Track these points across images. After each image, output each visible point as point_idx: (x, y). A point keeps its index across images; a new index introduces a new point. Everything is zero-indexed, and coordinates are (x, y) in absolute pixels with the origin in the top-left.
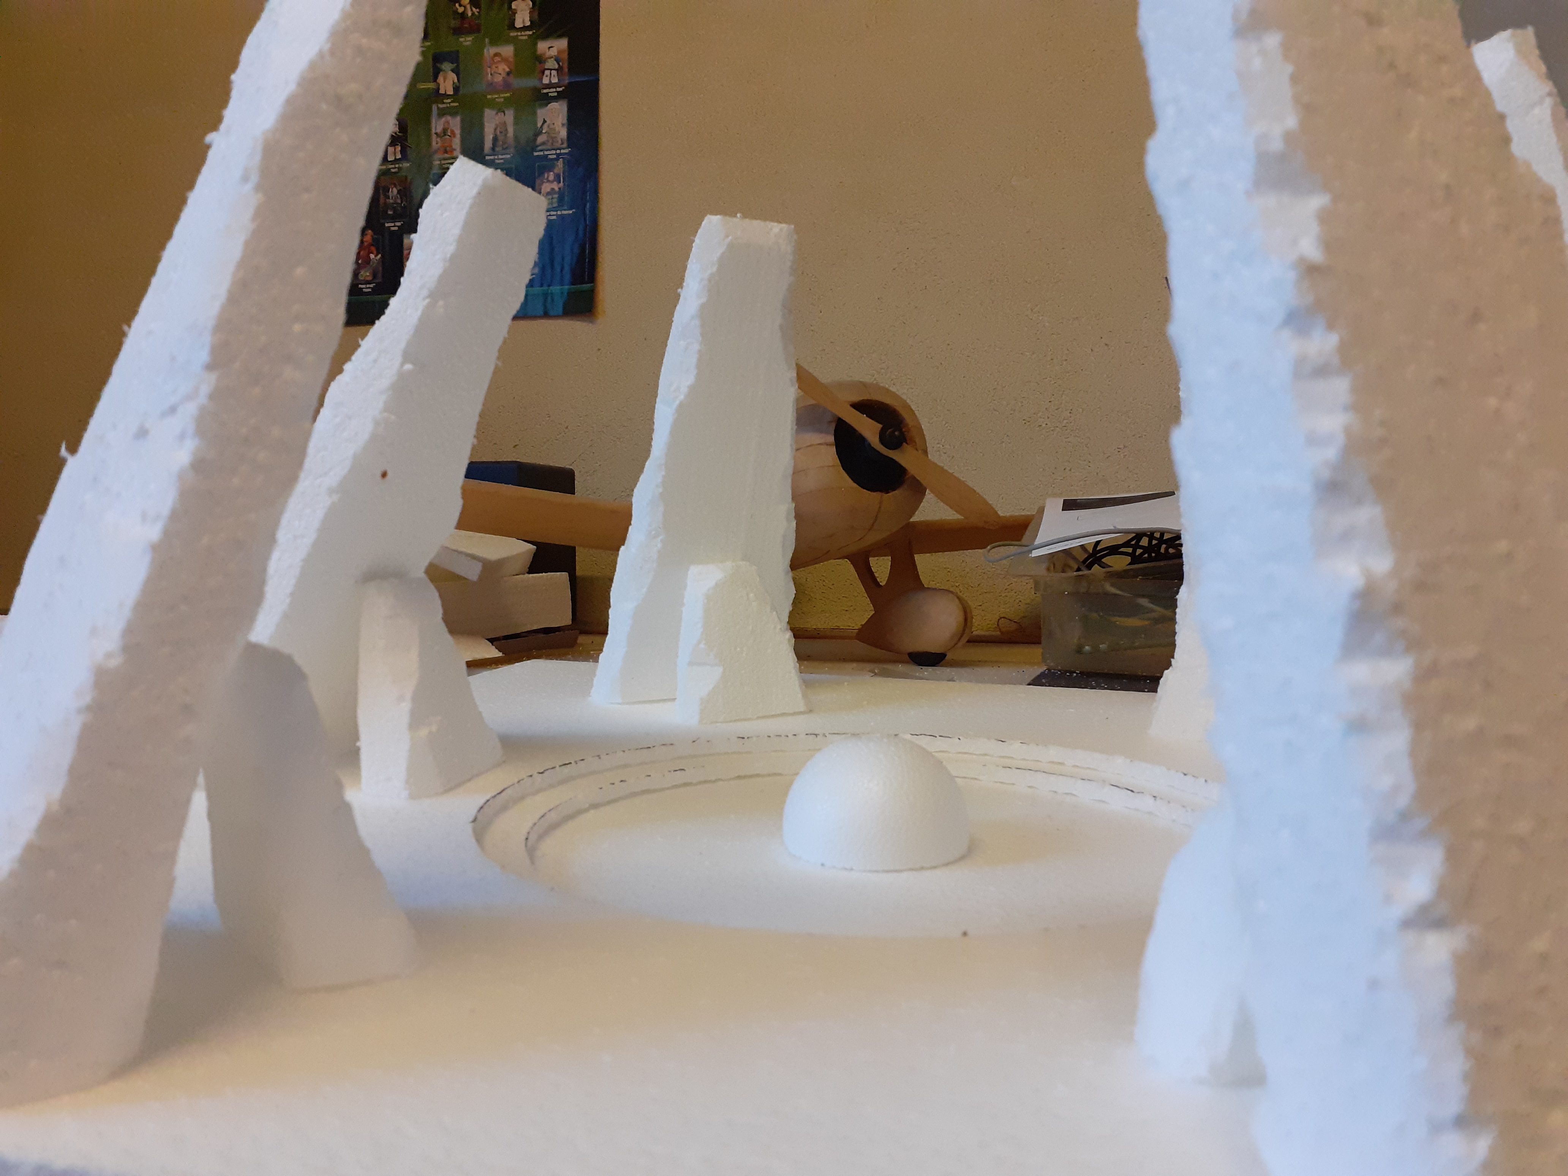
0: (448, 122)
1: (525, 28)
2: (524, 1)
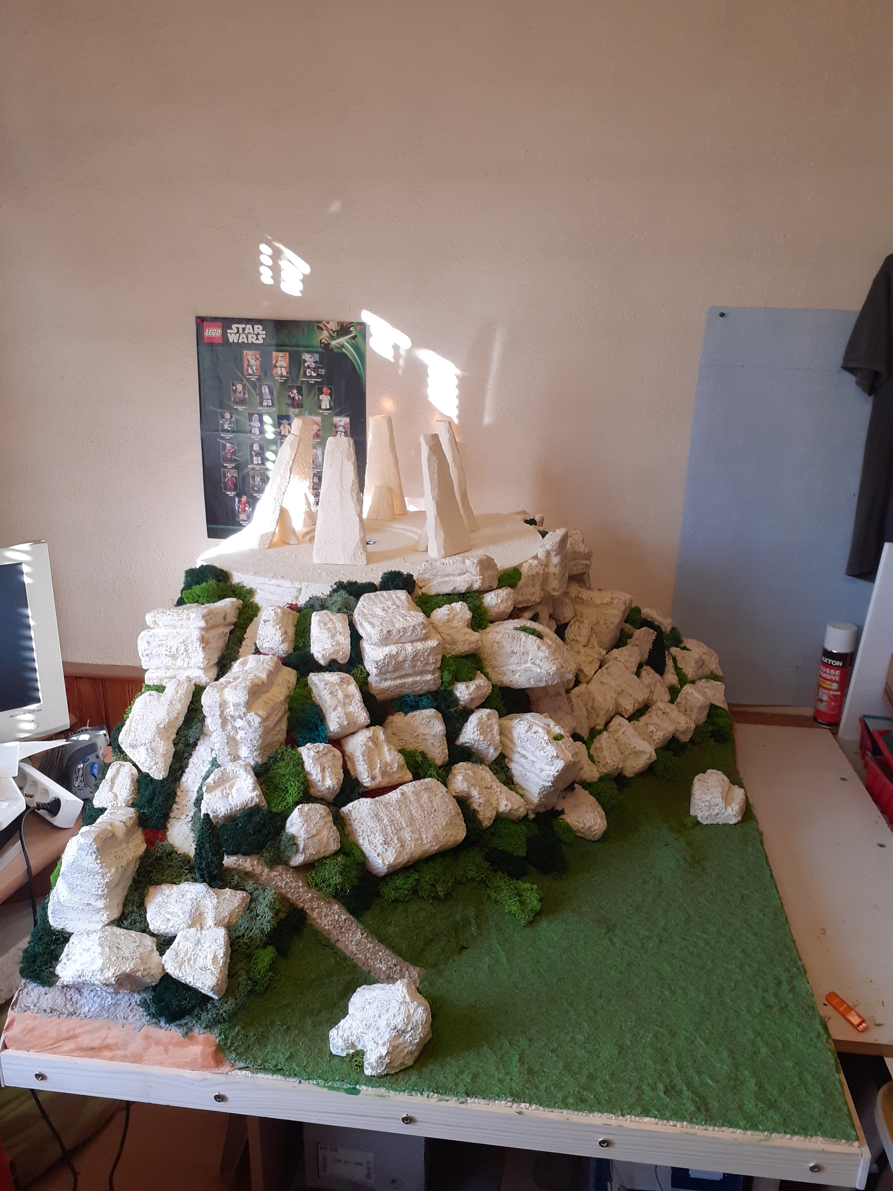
1: (326, 409)
2: (326, 395)
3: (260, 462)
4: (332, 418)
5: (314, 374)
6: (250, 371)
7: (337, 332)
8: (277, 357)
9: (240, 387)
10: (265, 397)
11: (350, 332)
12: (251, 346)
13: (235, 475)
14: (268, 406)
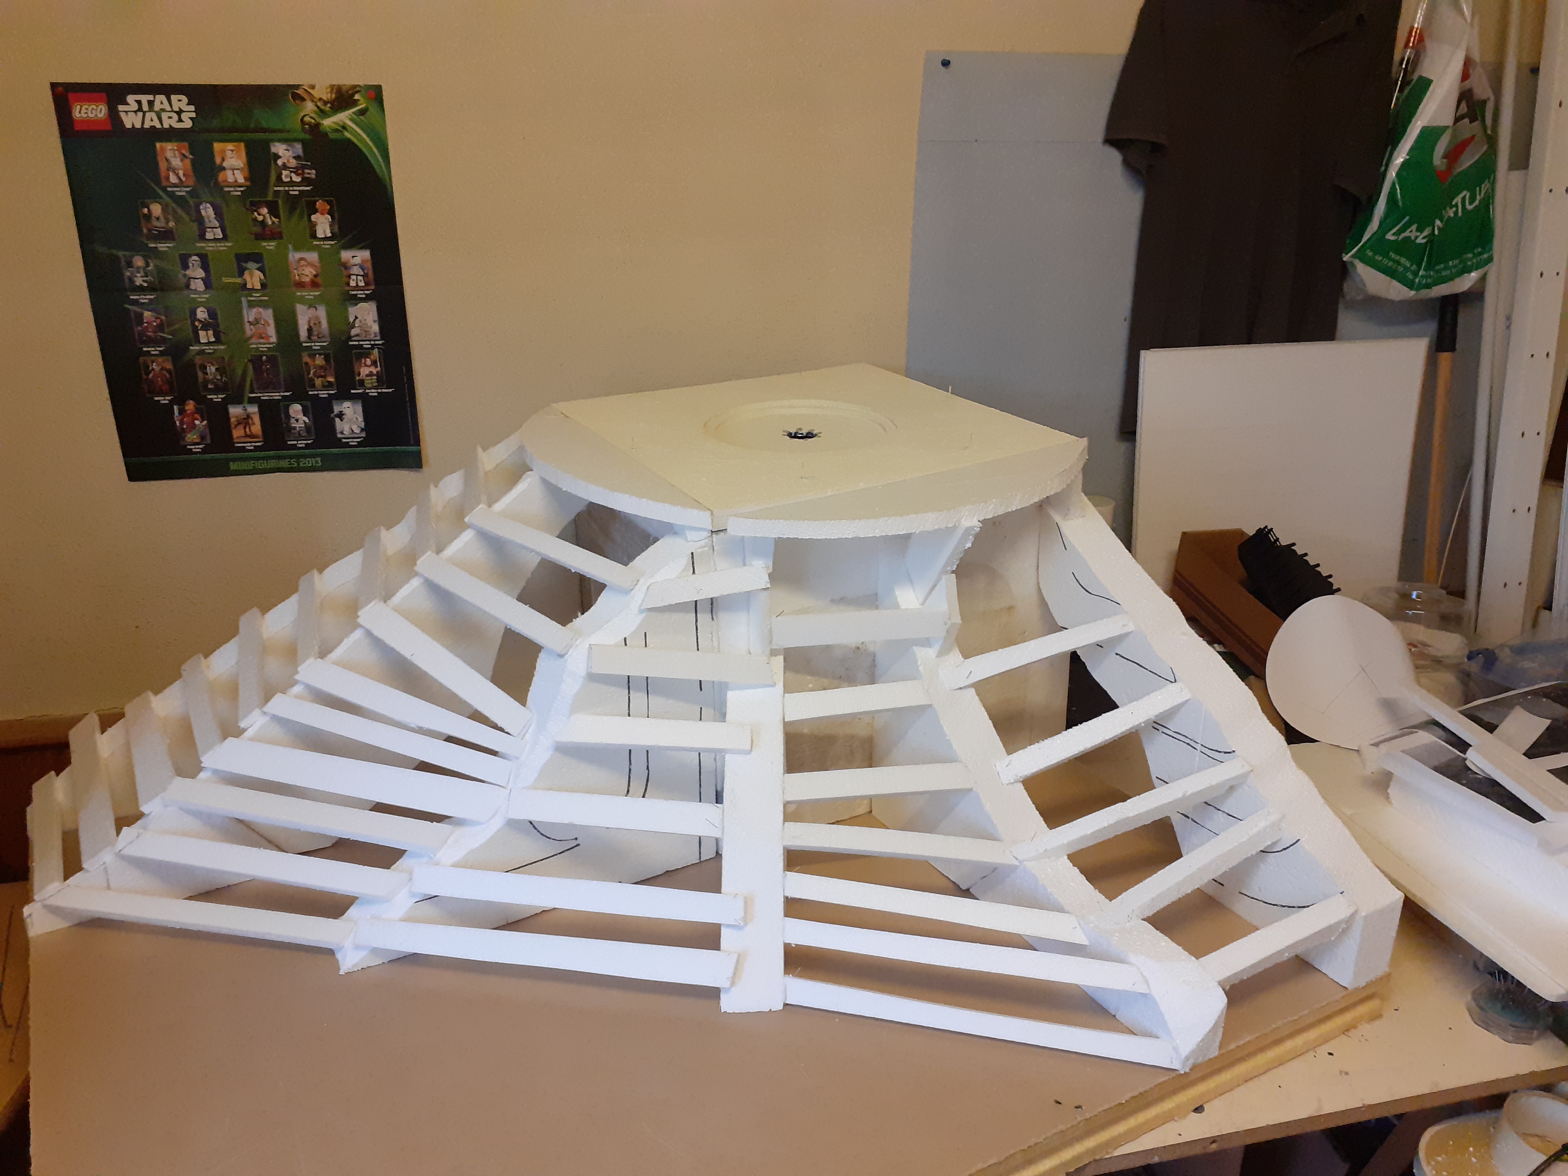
0: (260, 313)
1: (326, 239)
2: (323, 214)
3: (212, 339)
4: (338, 253)
5: (297, 179)
6: (173, 179)
7: (332, 102)
8: (223, 151)
9: (156, 209)
10: (208, 225)
11: (355, 103)
12: (170, 135)
13: (169, 366)
14: (215, 239)
